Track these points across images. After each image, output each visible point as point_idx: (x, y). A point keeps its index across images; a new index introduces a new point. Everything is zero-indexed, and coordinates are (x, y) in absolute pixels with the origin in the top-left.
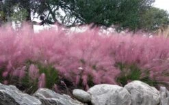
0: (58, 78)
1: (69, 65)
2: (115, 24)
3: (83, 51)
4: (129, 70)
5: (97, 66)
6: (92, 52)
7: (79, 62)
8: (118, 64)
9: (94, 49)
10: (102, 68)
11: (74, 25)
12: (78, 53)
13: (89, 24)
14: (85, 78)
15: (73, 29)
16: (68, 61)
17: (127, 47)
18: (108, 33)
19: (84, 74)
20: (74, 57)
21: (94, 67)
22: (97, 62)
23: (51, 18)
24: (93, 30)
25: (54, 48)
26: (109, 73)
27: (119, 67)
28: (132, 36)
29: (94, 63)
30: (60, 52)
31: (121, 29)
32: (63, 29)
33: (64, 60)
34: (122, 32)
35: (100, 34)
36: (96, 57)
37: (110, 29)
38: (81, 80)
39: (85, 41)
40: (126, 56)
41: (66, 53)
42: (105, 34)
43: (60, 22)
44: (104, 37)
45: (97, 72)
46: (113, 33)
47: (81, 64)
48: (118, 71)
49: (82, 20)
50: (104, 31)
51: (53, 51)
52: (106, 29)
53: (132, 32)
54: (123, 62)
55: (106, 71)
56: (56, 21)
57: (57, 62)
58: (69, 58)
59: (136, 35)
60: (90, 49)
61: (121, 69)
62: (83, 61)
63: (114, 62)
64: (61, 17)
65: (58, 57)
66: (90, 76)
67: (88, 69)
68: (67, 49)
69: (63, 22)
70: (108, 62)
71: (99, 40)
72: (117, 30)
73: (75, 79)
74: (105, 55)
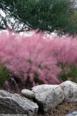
0: (9, 76)
1: (18, 64)
2: (57, 30)
3: (30, 52)
4: (69, 69)
5: (42, 65)
6: (38, 54)
7: (27, 62)
8: (59, 64)
9: (40, 51)
10: (46, 67)
11: (22, 30)
12: (26, 55)
13: (35, 29)
14: (32, 76)
15: (22, 33)
16: (18, 61)
17: (67, 49)
18: (51, 37)
19: (31, 72)
20: (22, 58)
21: (39, 66)
22: (42, 62)
23: (3, 25)
24: (38, 35)
25: (5, 50)
26: (52, 71)
27: (61, 66)
28: (72, 40)
29: (39, 63)
30: (10, 53)
31: (62, 34)
32: (13, 34)
33: (14, 60)
34: (63, 36)
35: (44, 38)
36: (41, 58)
37: (53, 34)
38: (29, 78)
39: (32, 44)
40: (66, 57)
41: (16, 54)
42: (49, 38)
43: (11, 28)
44: (48, 40)
45: (42, 70)
46: (55, 37)
47: (28, 63)
48: (59, 70)
49: (29, 26)
50: (48, 35)
51: (5, 52)
52: (49, 33)
53: (72, 37)
54: (64, 62)
55: (49, 69)
56: (7, 26)
57: (8, 62)
58: (18, 59)
59: (75, 39)
60: (36, 50)
61: (62, 68)
62: (30, 61)
63: (56, 62)
64: (12, 23)
65: (9, 57)
66: (36, 74)
67: (34, 68)
68: (17, 51)
69: (13, 28)
70: (51, 62)
71: (43, 43)
72: (59, 35)
73: (23, 76)
74: (49, 56)
